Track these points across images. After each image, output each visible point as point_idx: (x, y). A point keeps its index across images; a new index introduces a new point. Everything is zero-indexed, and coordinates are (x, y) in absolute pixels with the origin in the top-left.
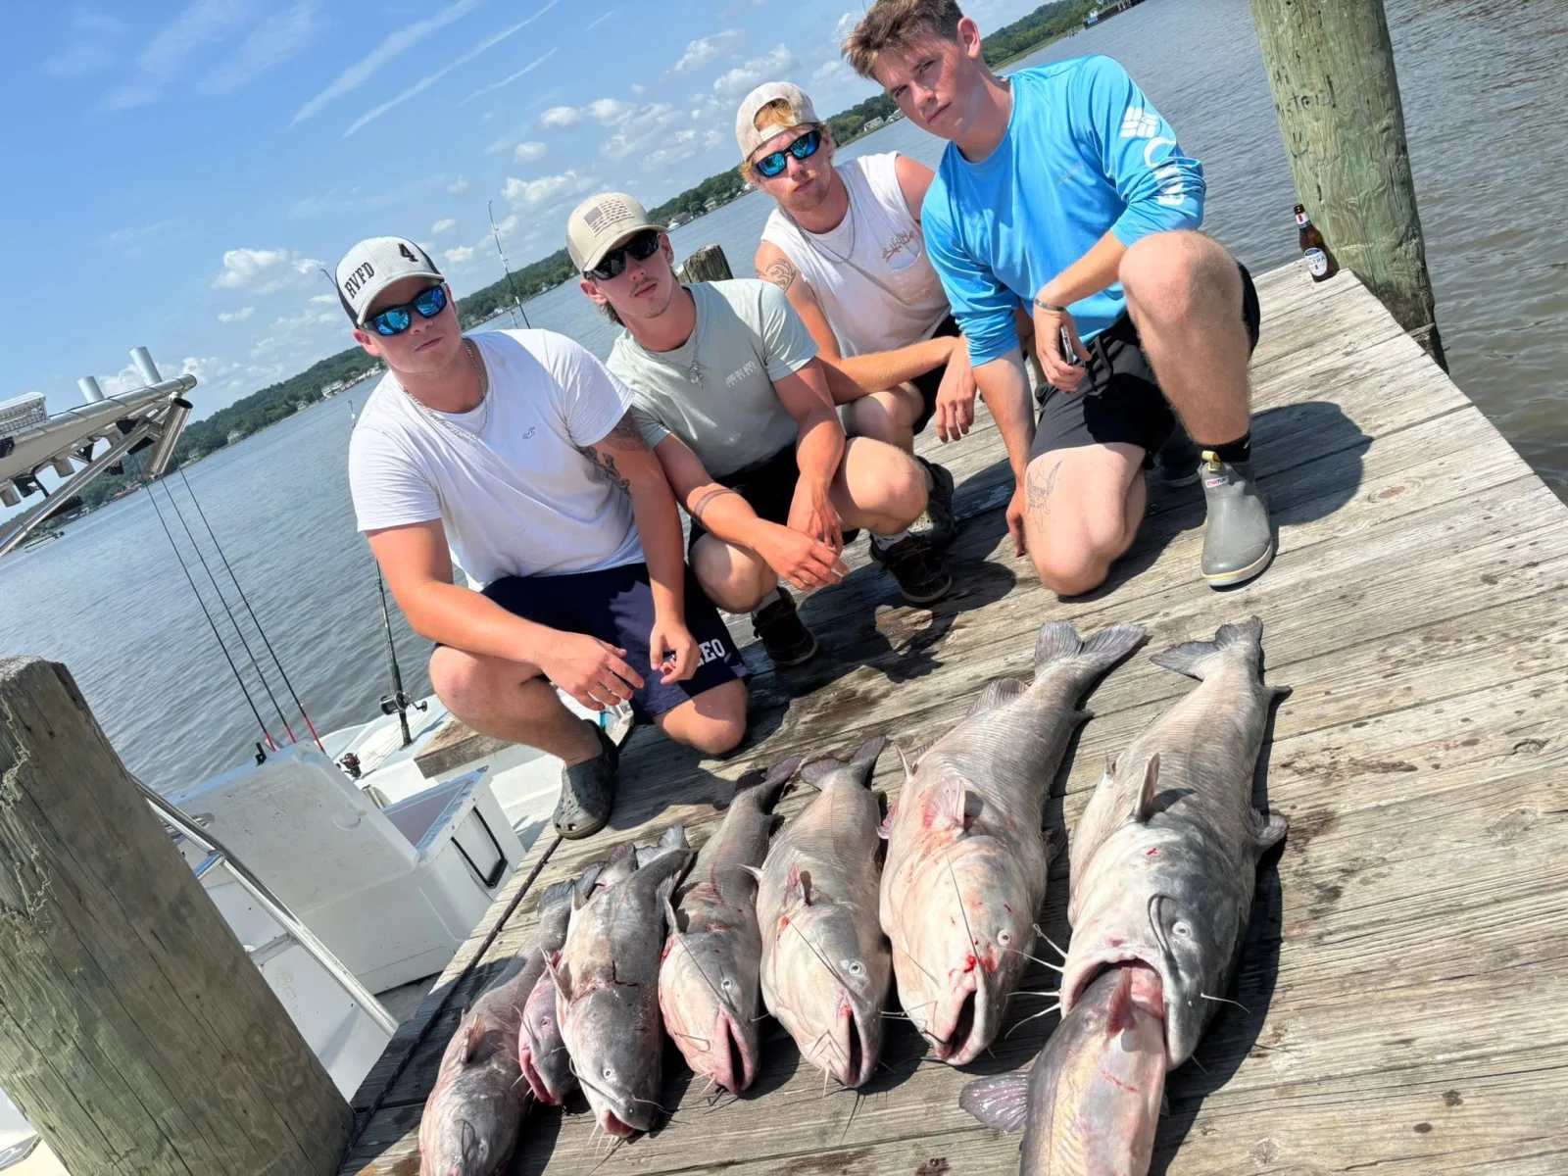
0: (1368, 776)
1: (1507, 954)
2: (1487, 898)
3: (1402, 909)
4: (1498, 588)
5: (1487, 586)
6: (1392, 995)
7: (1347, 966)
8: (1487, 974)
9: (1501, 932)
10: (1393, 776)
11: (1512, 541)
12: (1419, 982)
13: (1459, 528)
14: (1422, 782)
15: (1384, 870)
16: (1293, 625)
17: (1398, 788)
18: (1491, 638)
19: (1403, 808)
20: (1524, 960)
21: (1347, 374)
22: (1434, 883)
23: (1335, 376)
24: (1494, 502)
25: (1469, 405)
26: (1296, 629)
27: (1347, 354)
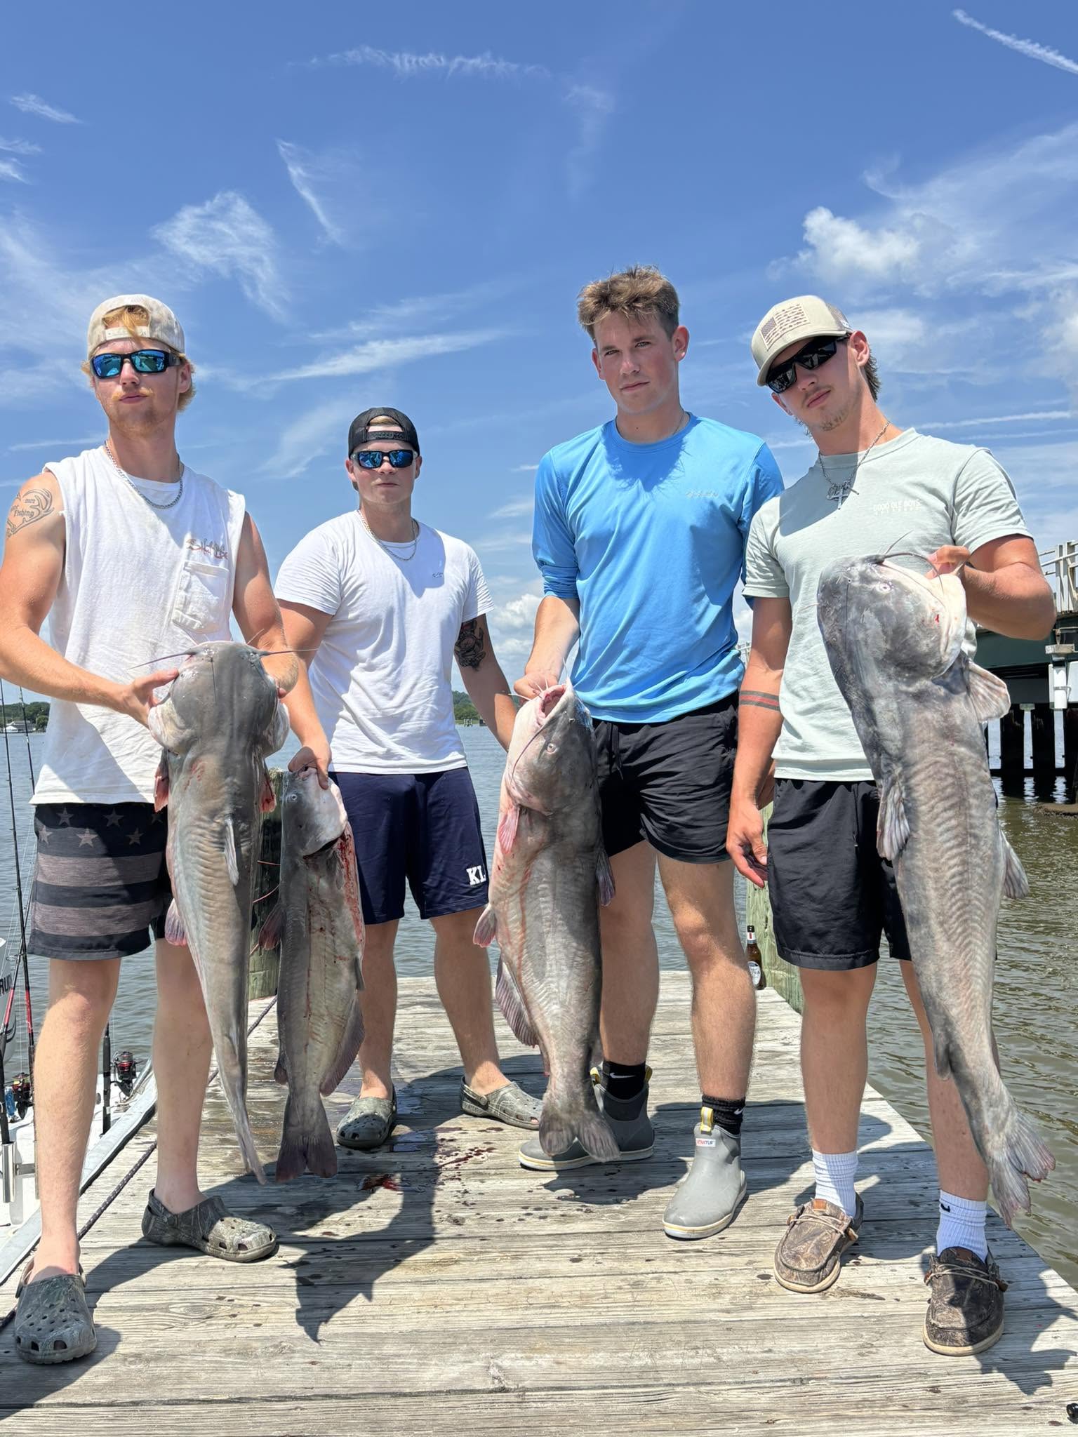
0: (851, 1298)
1: (963, 1400)
2: (943, 1371)
3: (889, 1371)
4: (920, 1209)
5: (912, 1207)
6: (891, 1414)
7: (859, 1397)
8: (948, 1409)
9: (955, 1389)
10: (868, 1301)
11: (925, 1184)
12: (906, 1407)
13: (888, 1169)
14: (890, 1307)
15: (874, 1350)
16: (779, 1203)
17: (872, 1308)
18: (921, 1236)
19: (880, 1320)
20: (971, 1404)
21: (788, 1057)
22: (907, 1360)
23: (778, 1056)
24: (908, 1161)
25: (881, 1099)
26: (781, 1206)
27: (785, 1044)
